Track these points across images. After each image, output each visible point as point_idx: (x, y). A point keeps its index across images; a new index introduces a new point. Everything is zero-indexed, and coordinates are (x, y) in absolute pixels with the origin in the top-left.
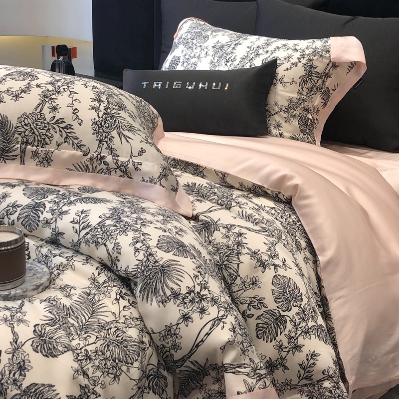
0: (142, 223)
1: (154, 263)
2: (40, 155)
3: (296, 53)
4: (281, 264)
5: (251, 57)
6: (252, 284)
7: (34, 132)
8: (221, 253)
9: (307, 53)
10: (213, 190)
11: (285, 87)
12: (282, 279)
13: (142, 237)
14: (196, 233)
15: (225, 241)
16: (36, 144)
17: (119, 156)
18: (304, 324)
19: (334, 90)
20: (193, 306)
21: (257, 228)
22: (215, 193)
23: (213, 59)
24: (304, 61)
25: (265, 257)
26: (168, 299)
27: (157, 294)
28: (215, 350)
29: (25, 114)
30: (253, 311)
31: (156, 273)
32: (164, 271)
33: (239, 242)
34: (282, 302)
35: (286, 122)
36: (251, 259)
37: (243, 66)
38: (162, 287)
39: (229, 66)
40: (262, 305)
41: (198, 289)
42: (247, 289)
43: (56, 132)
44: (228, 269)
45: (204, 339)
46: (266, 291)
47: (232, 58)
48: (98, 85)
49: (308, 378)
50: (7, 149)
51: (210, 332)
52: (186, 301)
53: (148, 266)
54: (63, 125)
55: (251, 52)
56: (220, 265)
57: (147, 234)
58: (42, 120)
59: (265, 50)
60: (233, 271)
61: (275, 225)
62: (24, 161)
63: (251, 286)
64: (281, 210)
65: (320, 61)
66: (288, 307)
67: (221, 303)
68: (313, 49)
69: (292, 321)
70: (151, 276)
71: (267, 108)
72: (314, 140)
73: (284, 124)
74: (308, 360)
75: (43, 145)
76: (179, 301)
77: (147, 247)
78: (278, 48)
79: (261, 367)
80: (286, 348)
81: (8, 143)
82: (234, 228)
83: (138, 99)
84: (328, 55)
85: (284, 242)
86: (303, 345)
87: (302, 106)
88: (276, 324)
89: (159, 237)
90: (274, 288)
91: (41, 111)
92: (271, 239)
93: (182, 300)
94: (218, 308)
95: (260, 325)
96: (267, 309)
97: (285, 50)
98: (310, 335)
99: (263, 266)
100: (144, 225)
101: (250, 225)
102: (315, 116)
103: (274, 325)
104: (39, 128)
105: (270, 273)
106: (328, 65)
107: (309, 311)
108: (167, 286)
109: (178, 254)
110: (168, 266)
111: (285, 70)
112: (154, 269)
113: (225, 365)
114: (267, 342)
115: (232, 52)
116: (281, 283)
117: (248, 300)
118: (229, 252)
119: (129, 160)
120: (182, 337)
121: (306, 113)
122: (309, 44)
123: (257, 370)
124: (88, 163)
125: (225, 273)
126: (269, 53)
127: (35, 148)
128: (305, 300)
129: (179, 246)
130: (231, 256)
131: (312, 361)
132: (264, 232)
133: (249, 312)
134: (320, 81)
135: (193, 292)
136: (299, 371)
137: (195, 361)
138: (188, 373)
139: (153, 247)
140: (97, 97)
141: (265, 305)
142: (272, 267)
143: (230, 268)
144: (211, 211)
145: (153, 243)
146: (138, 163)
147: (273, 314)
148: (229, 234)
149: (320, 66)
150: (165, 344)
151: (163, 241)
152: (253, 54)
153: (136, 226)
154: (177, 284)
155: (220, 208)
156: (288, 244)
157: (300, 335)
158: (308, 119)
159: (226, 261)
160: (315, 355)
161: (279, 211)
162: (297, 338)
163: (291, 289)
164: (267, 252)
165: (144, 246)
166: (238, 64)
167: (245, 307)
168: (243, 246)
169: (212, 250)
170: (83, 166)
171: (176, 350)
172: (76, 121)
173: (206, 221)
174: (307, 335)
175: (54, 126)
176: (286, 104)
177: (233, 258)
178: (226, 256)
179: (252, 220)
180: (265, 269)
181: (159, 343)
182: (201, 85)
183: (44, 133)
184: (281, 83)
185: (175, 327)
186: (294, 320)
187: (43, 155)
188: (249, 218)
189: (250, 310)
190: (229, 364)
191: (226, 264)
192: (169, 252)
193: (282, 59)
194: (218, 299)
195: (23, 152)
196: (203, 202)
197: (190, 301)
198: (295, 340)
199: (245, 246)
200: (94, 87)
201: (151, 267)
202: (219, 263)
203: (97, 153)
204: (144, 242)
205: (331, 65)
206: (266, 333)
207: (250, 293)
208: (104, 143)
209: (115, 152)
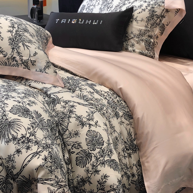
0: (6, 97)
1: (5, 120)
3: (145, 3)
4: (94, 124)
5: (121, 6)
6: (75, 135)
8: (59, 116)
9: (151, 4)
10: (69, 81)
11: (137, 23)
12: (93, 132)
13: (3, 105)
14: (46, 105)
15: (62, 110)
18: (102, 159)
19: (167, 25)
20: (23, 145)
21: (86, 103)
22: (69, 83)
23: (101, 7)
24: (149, 8)
25: (85, 120)
26: (10, 140)
27: (5, 137)
28: (33, 170)
30: (74, 150)
31: (6, 125)
32: (10, 125)
33: (71, 111)
34: (90, 145)
35: (137, 43)
36: (76, 120)
37: (116, 11)
38: (8, 134)
39: (109, 11)
40: (80, 146)
41: (28, 135)
42: (72, 137)
44: (62, 125)
45: (27, 164)
46: (82, 139)
47: (111, 6)
48: (14, 19)
49: (103, 190)
51: (30, 160)
52: (20, 142)
53: (2, 122)
55: (121, 3)
56: (58, 123)
57: (7, 104)
59: (129, 2)
60: (65, 127)
61: (101, 102)
63: (74, 136)
64: (112, 93)
65: (158, 8)
66: (94, 149)
67: (41, 144)
69: (95, 156)
70: (2, 128)
71: (127, 35)
72: (154, 54)
73: (136, 45)
74: (102, 179)
76: (16, 142)
77: (4, 111)
78: (136, 1)
79: (62, 181)
80: (91, 171)
82: (70, 102)
83: (38, 27)
84: (163, 5)
85: (104, 111)
86: (100, 171)
87: (148, 34)
88: (86, 158)
89: (13, 106)
90: (87, 137)
92: (92, 110)
93: (17, 142)
94: (38, 147)
95: (78, 158)
96: (82, 149)
97: (140, 1)
98: (105, 165)
99: (82, 125)
100: (7, 99)
101: (82, 101)
102: (156, 40)
103: (85, 158)
105: (86, 128)
106: (163, 10)
107: (107, 151)
108: (10, 133)
109: (21, 116)
110: (13, 122)
111: (138, 13)
112: (5, 123)
113: (38, 179)
114: (81, 168)
115: (111, 3)
116: (92, 135)
117: (72, 144)
118: (64, 116)
120: (16, 162)
121: (150, 38)
123: (59, 182)
125: (60, 128)
126: (130, 3)
128: (105, 145)
129: (25, 111)
130: (64, 118)
131: (104, 180)
132: (89, 105)
133: (72, 150)
134: (159, 20)
135: (25, 137)
136: (97, 185)
137: (24, 176)
138: (21, 182)
139: (8, 111)
140: (12, 25)
141: (81, 147)
142: (88, 126)
143: (63, 125)
144: (59, 93)
145: (8, 109)
147: (85, 152)
148: (66, 106)
149: (158, 11)
150: (9, 166)
151: (15, 108)
152: (122, 4)
153: (2, 99)
154: (16, 133)
155: (65, 91)
156: (107, 112)
157: (99, 164)
158: (151, 42)
159: (61, 121)
160: (106, 177)
161: (111, 94)
162: (97, 166)
163: (97, 138)
164: (87, 117)
165: (2, 111)
166: (114, 10)
167: (70, 147)
168: (73, 113)
169: (55, 115)
170: (4, 62)
171: (13, 169)
173: (54, 98)
174: (103, 165)
176: (138, 33)
177: (65, 120)
178: (62, 118)
179: (85, 98)
180: (83, 127)
181: (6, 165)
182: (87, 22)
184: (135, 21)
185: (12, 156)
186: (96, 156)
188: (83, 97)
189: (73, 149)
190: (40, 178)
191: (61, 123)
192: (16, 114)
193: (137, 7)
194: (40, 142)
196: (56, 88)
197: (22, 142)
198: (96, 167)
199: (74, 113)
200: (11, 20)
201: (3, 122)
202: (57, 122)
204: (3, 108)
205: (165, 11)
206: (81, 162)
207: (74, 140)
208: (15, 50)
209: (20, 54)
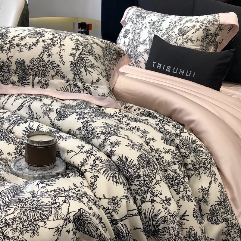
2: (42, 82)
3: (198, 23)
5: (172, 28)
7: (39, 69)
9: (204, 23)
16: (40, 76)
17: (85, 83)
19: (220, 43)
23: (149, 30)
24: (203, 27)
29: (33, 58)
37: (167, 33)
39: (159, 34)
43: (51, 69)
47: (161, 29)
50: (25, 78)
54: (54, 65)
55: (171, 25)
58: (43, 62)
59: (180, 23)
62: (34, 86)
65: (213, 27)
68: (208, 20)
75: (44, 76)
78: (187, 21)
81: (25, 75)
84: (217, 23)
91: (42, 57)
97: (191, 22)
104: (42, 67)
106: (217, 29)
115: (160, 26)
119: (91, 85)
122: (205, 18)
124: (68, 87)
126: (182, 25)
127: (40, 78)
134: (213, 38)
146: (96, 87)
149: (213, 30)
152: (173, 26)
166: (165, 32)
170: (66, 89)
172: (62, 62)
175: (49, 65)
183: (45, 70)
187: (44, 82)
193: (190, 27)
195: (33, 80)
203: (73, 81)
205: (219, 29)
208: (77, 75)
209: (83, 81)
